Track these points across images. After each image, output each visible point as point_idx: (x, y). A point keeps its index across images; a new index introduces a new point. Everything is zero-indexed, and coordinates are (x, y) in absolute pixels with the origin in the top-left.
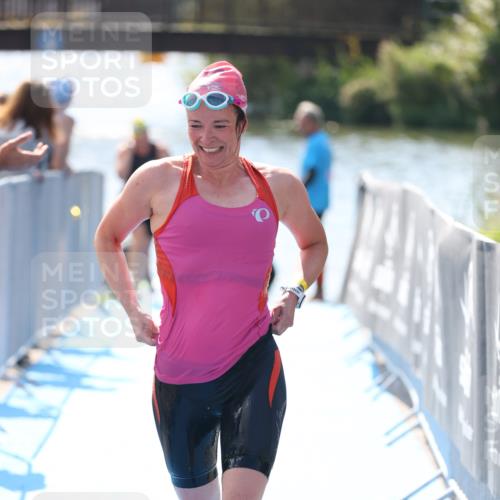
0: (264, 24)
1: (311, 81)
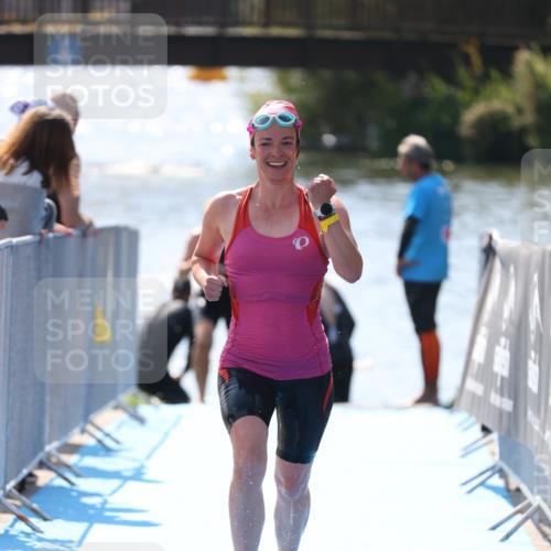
1: (419, 102)
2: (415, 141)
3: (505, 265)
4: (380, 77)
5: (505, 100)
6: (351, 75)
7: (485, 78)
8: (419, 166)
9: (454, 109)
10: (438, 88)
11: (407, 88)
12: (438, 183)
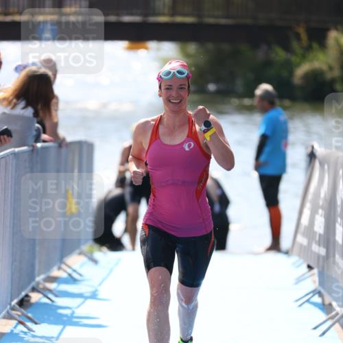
0: (227, 17)
1: (268, 63)
2: (265, 87)
3: (322, 165)
5: (320, 62)
6: (226, 47)
7: (309, 48)
8: (268, 103)
9: (289, 67)
10: (280, 54)
11: (261, 54)
12: (279, 113)
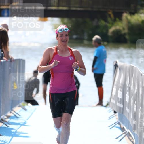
2: (97, 37)
4: (88, 20)
5: (120, 26)
7: (115, 20)
9: (107, 28)
10: (103, 23)
11: (95, 23)
12: (102, 48)
